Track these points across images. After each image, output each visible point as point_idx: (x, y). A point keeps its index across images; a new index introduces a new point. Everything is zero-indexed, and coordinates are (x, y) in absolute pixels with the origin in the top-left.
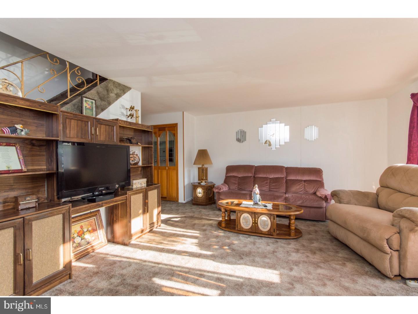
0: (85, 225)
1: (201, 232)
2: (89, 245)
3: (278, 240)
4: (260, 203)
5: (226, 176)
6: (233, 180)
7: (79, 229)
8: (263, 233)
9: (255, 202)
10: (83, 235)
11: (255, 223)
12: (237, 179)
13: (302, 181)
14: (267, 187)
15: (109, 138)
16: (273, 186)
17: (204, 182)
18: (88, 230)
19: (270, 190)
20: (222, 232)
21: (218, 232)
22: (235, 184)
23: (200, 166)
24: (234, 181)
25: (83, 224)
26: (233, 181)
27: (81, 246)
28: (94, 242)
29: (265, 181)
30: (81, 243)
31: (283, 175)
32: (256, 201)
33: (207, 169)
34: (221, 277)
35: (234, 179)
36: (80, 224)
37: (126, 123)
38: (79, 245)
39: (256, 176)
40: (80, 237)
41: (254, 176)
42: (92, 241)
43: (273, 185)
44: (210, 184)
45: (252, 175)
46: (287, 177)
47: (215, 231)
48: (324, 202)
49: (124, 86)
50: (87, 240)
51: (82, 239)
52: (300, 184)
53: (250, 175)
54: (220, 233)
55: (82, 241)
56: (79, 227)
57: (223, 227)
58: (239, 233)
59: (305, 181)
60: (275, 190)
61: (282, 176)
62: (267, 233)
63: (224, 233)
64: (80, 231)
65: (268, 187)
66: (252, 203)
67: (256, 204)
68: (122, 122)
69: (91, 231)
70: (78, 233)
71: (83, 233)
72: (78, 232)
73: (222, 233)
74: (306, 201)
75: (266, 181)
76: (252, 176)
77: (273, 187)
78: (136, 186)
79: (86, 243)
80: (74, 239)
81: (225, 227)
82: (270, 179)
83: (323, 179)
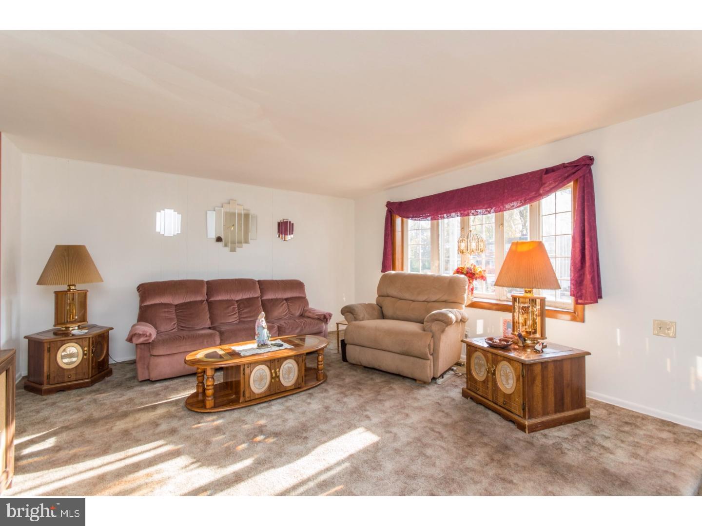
1: (171, 438)
3: (310, 391)
4: (269, 343)
5: (141, 308)
6: (165, 312)
8: (287, 389)
9: (262, 343)
11: (275, 378)
12: (173, 310)
13: (283, 300)
14: (235, 316)
16: (246, 313)
17: (76, 328)
19: (240, 322)
20: (215, 417)
21: (205, 422)
22: (171, 320)
23: (64, 288)
24: (167, 315)
26: (164, 315)
29: (230, 306)
31: (257, 294)
32: (263, 341)
33: (84, 295)
34: (322, 480)
35: (166, 310)
39: (212, 299)
41: (207, 300)
43: (245, 311)
44: (96, 332)
45: (204, 299)
46: (263, 297)
47: (199, 423)
48: (324, 324)
52: (282, 305)
53: (199, 298)
54: (213, 421)
57: (209, 409)
58: (249, 406)
59: (286, 299)
60: (249, 319)
61: (256, 296)
62: (293, 388)
63: (223, 418)
65: (237, 315)
66: (255, 345)
67: (263, 345)
73: (217, 419)
74: (305, 327)
75: (232, 307)
76: (204, 301)
77: (245, 316)
81: (215, 407)
82: (237, 301)
83: (305, 294)
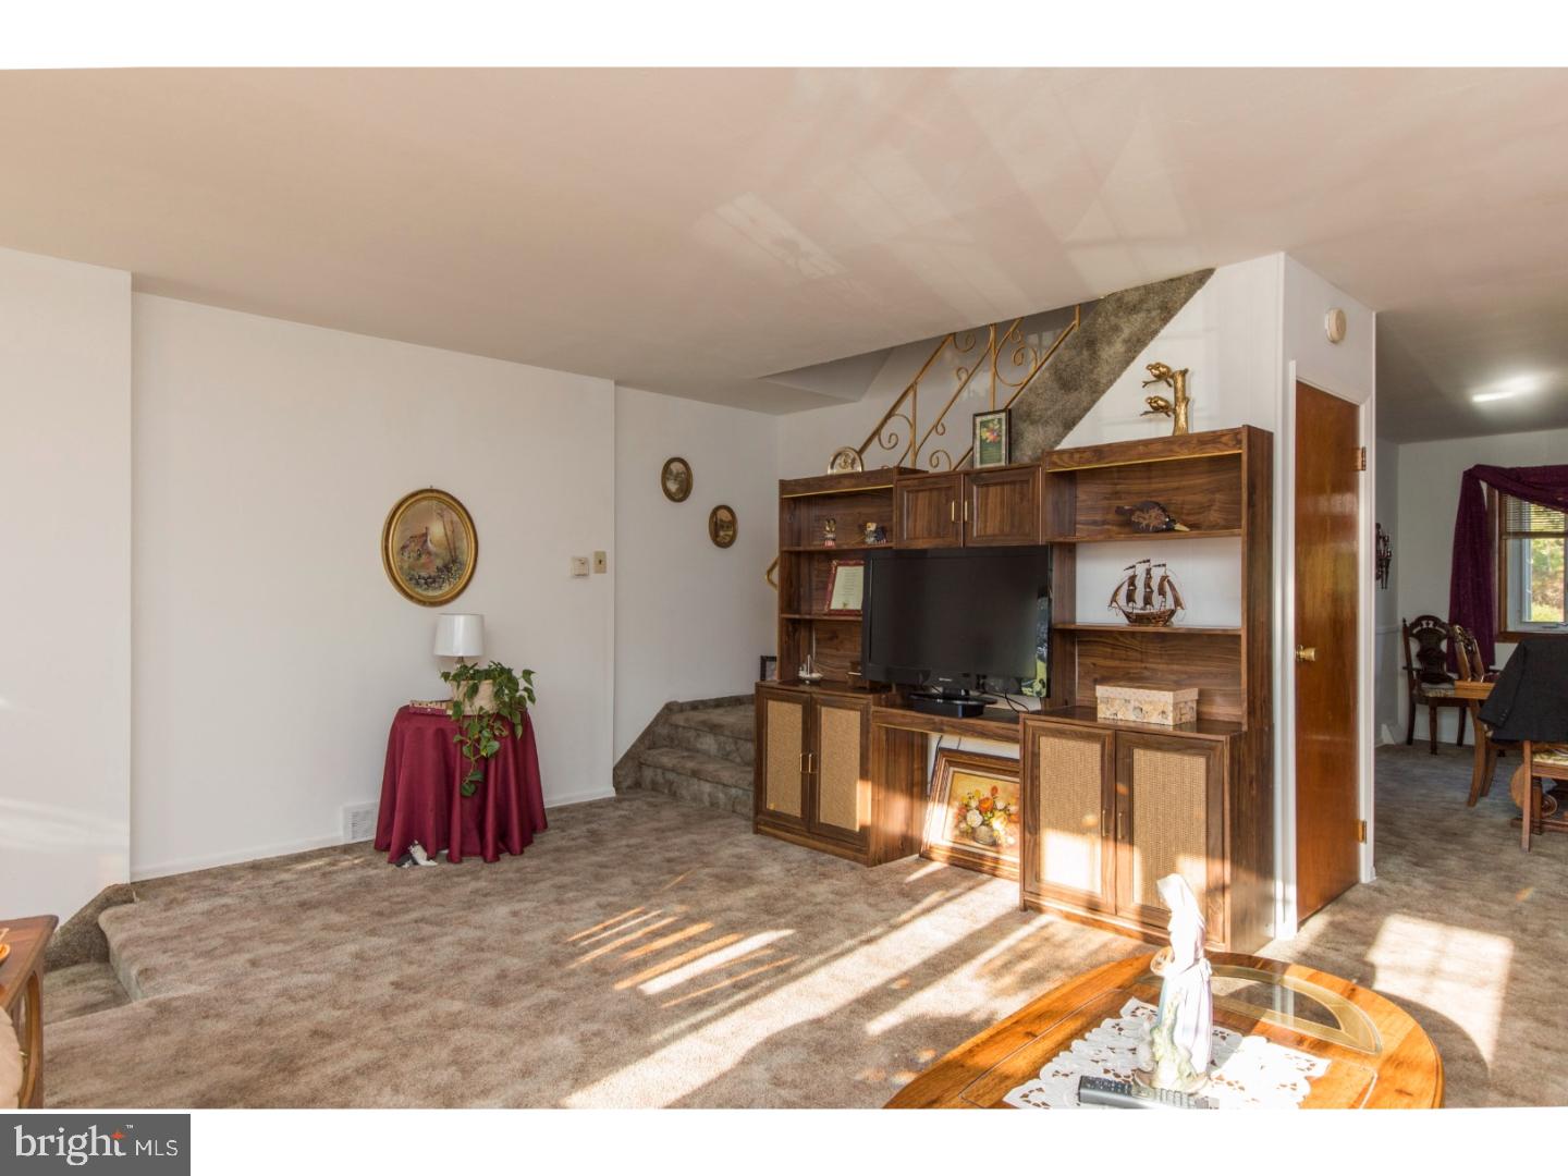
0: (1005, 790)
2: (993, 849)
7: (986, 793)
10: (989, 815)
15: (1012, 526)
18: (1005, 809)
25: (1000, 784)
27: (975, 839)
28: (1008, 852)
30: (978, 831)
36: (994, 783)
37: (1077, 456)
38: (971, 833)
40: (981, 813)
42: (1005, 845)
49: (1172, 280)
50: (995, 834)
51: (983, 824)
55: (983, 828)
56: (990, 787)
64: (988, 799)
68: (1061, 460)
69: (1013, 817)
70: (981, 802)
71: (993, 809)
72: (982, 798)
78: (1113, 710)
79: (988, 840)
80: (968, 811)
